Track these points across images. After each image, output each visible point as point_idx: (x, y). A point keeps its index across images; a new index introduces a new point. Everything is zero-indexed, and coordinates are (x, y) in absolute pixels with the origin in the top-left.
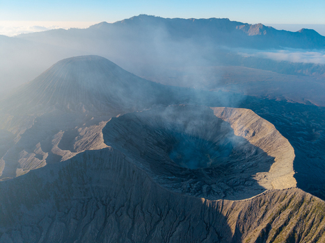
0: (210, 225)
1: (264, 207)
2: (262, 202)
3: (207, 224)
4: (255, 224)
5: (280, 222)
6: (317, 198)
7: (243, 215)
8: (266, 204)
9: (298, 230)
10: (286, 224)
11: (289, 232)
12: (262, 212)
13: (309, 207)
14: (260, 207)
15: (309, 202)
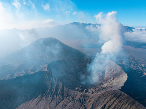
0: (83, 104)
1: (105, 97)
2: (104, 95)
3: (81, 103)
4: (100, 104)
5: (110, 104)
6: (126, 94)
7: (96, 100)
8: (106, 96)
9: (117, 107)
10: (112, 104)
11: (113, 107)
12: (104, 99)
13: (123, 97)
14: (103, 97)
15: (123, 96)
